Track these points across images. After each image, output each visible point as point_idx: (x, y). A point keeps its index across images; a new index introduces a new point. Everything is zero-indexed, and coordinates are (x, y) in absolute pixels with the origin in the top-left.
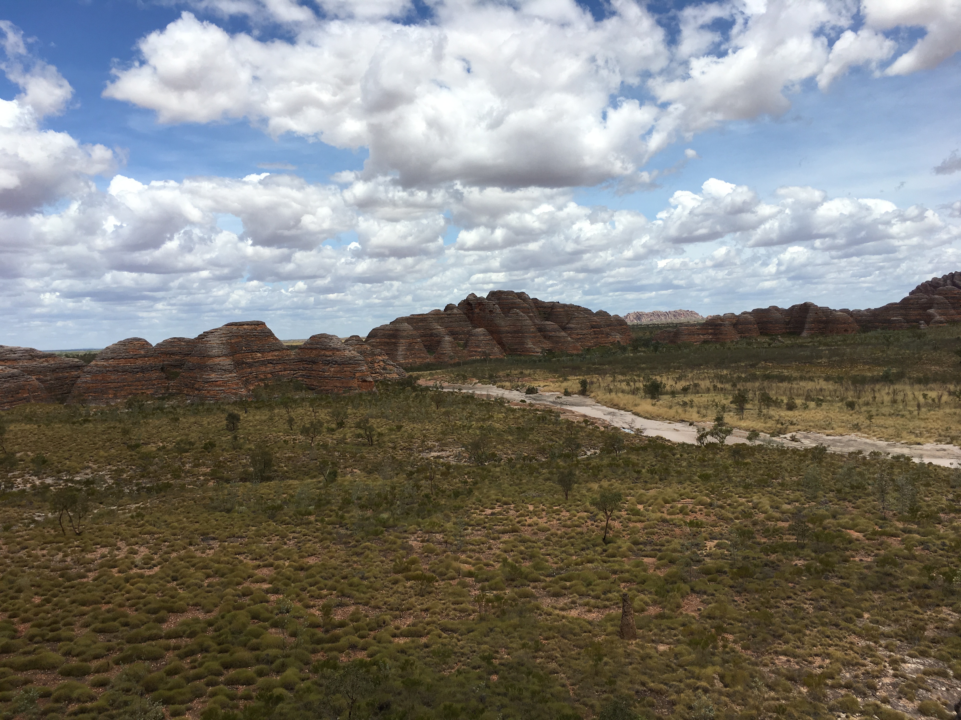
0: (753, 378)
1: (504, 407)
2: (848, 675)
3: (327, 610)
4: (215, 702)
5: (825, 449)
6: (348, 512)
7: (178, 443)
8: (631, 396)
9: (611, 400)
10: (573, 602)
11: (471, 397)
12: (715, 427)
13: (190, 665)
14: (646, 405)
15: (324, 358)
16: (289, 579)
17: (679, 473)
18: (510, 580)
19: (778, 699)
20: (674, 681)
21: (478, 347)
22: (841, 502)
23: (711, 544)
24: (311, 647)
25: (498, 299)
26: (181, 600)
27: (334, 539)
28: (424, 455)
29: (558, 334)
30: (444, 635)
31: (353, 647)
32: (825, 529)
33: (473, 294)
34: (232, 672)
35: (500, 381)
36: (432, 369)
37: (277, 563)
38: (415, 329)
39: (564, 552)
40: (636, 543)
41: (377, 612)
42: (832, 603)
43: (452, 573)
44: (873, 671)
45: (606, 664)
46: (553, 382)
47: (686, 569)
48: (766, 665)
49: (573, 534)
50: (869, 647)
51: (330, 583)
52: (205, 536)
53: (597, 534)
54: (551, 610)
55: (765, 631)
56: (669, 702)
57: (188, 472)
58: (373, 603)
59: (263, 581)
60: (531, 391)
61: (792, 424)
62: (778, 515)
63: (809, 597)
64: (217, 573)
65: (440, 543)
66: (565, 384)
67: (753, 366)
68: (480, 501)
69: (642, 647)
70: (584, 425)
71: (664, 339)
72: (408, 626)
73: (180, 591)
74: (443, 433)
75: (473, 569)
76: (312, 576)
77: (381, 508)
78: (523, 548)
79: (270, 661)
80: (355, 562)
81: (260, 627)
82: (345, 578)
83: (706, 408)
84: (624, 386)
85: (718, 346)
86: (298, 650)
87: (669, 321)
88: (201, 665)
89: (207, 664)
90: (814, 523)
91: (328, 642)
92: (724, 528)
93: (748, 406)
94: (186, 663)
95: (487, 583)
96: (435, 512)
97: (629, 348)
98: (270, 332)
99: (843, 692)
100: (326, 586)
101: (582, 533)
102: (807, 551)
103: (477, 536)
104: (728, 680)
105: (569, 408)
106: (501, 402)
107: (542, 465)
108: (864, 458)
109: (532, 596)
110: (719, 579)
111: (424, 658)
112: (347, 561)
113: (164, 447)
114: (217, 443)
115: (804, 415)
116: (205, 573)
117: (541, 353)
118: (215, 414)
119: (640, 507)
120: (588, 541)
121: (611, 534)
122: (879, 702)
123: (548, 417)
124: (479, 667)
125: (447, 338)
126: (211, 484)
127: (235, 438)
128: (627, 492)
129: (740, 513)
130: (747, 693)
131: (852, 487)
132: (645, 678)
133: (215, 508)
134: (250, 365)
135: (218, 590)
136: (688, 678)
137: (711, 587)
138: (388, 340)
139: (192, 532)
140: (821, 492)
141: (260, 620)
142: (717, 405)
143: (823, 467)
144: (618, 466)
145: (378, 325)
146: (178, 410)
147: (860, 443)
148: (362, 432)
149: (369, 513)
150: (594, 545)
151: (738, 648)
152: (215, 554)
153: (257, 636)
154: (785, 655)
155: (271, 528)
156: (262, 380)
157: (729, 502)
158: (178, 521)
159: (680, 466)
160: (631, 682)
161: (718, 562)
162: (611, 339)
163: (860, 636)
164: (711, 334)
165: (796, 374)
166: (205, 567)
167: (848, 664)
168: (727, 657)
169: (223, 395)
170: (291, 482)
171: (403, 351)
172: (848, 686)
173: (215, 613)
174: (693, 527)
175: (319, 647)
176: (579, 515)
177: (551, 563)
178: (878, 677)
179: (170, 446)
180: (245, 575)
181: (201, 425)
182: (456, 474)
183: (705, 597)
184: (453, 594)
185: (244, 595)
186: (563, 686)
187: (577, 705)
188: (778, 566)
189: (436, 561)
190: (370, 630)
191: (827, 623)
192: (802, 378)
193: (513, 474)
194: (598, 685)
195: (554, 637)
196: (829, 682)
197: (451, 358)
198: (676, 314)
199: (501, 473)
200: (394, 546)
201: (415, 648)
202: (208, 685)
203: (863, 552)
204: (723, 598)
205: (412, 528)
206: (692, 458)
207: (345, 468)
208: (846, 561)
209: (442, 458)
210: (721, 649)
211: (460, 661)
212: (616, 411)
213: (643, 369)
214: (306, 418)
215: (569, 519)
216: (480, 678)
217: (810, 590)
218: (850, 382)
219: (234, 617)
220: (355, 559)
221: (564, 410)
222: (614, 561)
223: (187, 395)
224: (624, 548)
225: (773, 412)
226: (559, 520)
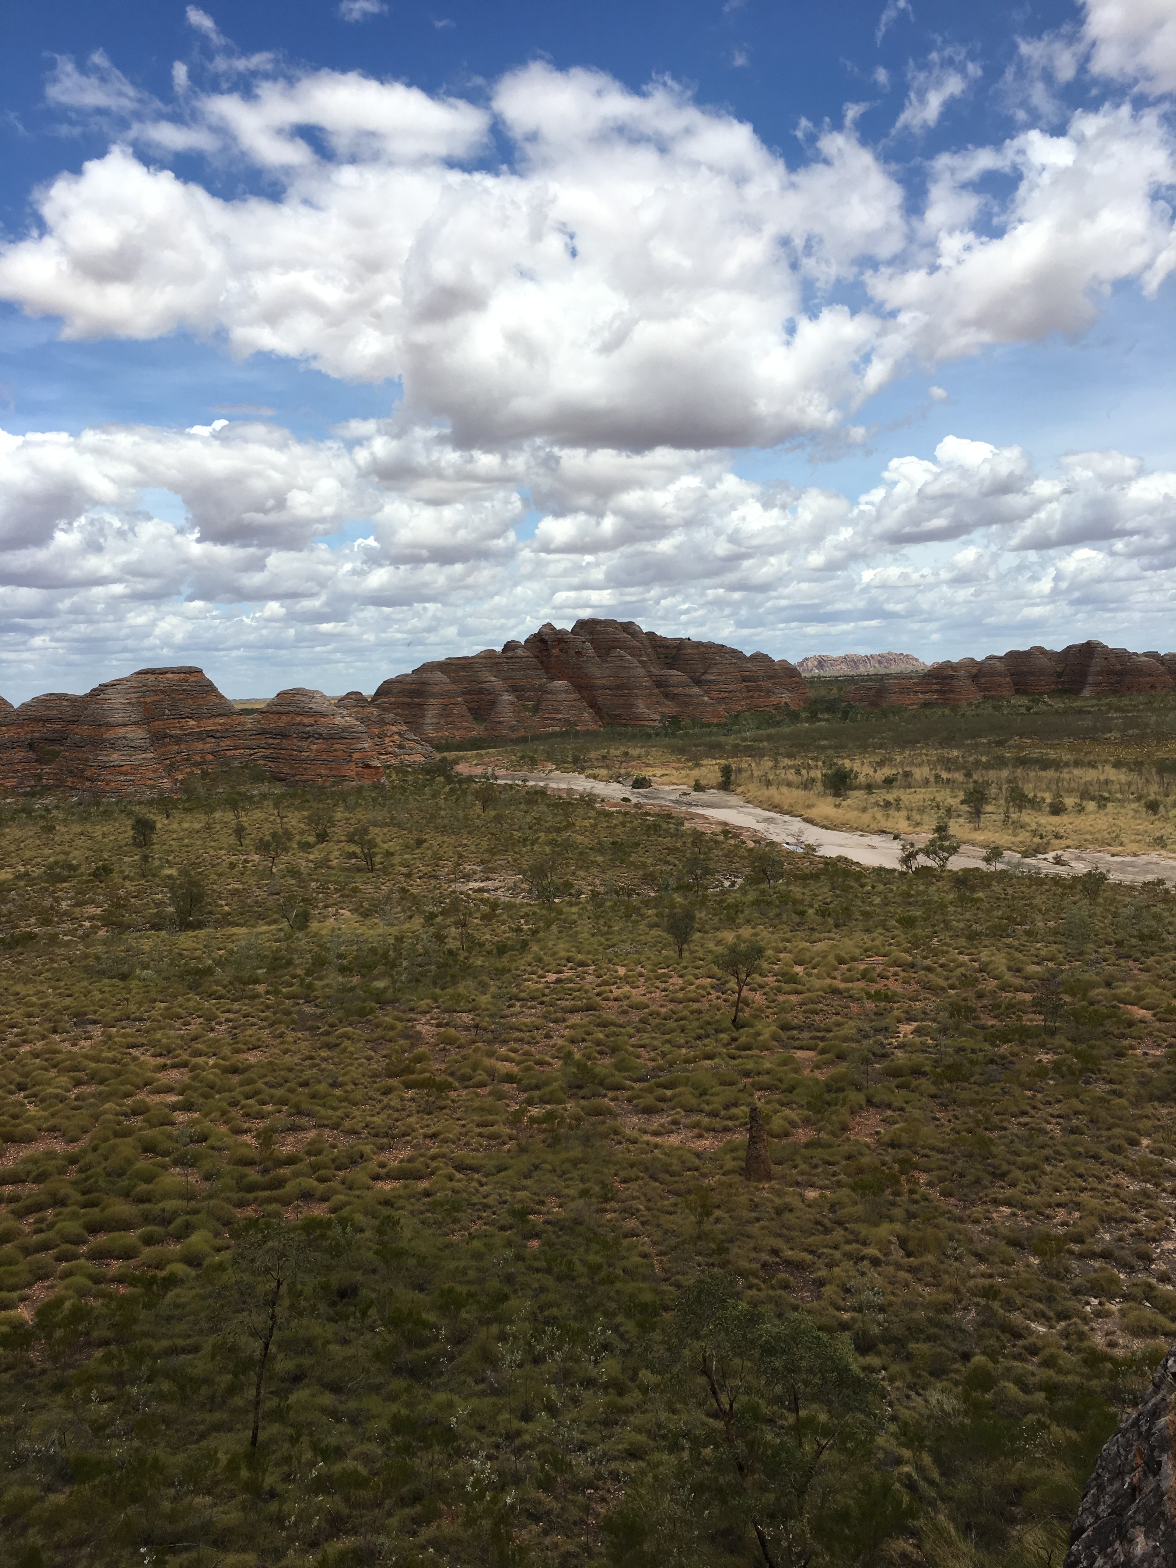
0: (1000, 763)
1: (594, 808)
2: (1107, 1237)
3: (266, 1138)
4: (66, 1288)
5: (1103, 877)
6: (320, 978)
7: (50, 867)
8: (801, 792)
9: (769, 798)
10: (675, 1122)
11: (542, 793)
12: (932, 842)
13: (33, 1227)
14: (825, 808)
15: (302, 729)
16: (212, 1088)
17: (867, 915)
18: (575, 1088)
19: (991, 1276)
20: (826, 1247)
21: (557, 711)
22: (1122, 962)
23: (906, 1028)
24: (236, 1196)
25: (591, 633)
26: (27, 1122)
27: (294, 1022)
28: (457, 886)
29: (687, 691)
30: (459, 1176)
31: (307, 1196)
32: (1092, 1004)
33: (549, 624)
34: (102, 1238)
35: (592, 767)
36: (480, 748)
37: (195, 1060)
38: (454, 681)
39: (668, 1041)
40: (785, 1027)
41: (352, 1140)
42: (1092, 1121)
43: (481, 1076)
44: (1147, 1230)
45: (718, 1220)
46: (677, 769)
47: (863, 1068)
48: (976, 1222)
49: (686, 1013)
50: (1145, 1193)
51: (278, 1093)
52: (80, 1018)
53: (726, 1014)
54: (635, 1134)
55: (978, 1166)
56: (814, 1281)
57: (66, 913)
58: (347, 1124)
59: (169, 1090)
60: (640, 783)
61: (1057, 836)
62: (1018, 981)
63: (1056, 1113)
64: (94, 1078)
65: (467, 1028)
66: (696, 773)
67: (1000, 743)
68: (540, 960)
69: (779, 1194)
70: (721, 838)
71: (861, 700)
72: (402, 1161)
73: (31, 1108)
74: (490, 851)
75: (515, 1069)
76: (251, 1082)
77: (375, 972)
78: (601, 1036)
79: (165, 1220)
80: (324, 1059)
81: (155, 1164)
82: (305, 1084)
83: (921, 810)
84: (791, 776)
85: (947, 711)
86: (212, 1202)
87: (872, 671)
88: (51, 1226)
89: (58, 1226)
90: (1073, 995)
91: (264, 1189)
92: (931, 1003)
93: (989, 808)
94: (26, 1225)
95: (537, 1093)
96: (463, 978)
97: (804, 715)
98: (211, 685)
99: (1097, 1264)
100: (272, 1097)
101: (700, 1012)
102: (1060, 1040)
103: (529, 1016)
104: (911, 1246)
105: (701, 811)
106: (589, 800)
107: (646, 903)
108: (1167, 891)
109: (610, 1113)
110: (915, 1083)
111: (422, 1213)
112: (311, 1058)
113: (26, 874)
114: (116, 867)
115: (1077, 822)
116: (72, 1078)
117: (660, 721)
118: (115, 820)
119: (798, 969)
120: (709, 1023)
121: (746, 1014)
122: (1154, 1281)
123: (664, 826)
124: (510, 1228)
125: (506, 697)
126: (102, 933)
127: (145, 858)
128: (781, 945)
129: (958, 978)
130: (942, 1267)
131: (1142, 937)
132: (778, 1243)
133: (102, 973)
134: (178, 740)
135: (91, 1105)
136: (848, 1242)
137: (899, 1097)
138: (408, 700)
139: (59, 1012)
140: (1091, 946)
141: (157, 1154)
142: (938, 807)
143: (1099, 905)
144: (769, 904)
145: (392, 675)
146: (55, 812)
147: (1165, 868)
148: (353, 848)
149: (356, 980)
150: (717, 1031)
151: (934, 1194)
152: (93, 1047)
153: (149, 1179)
154: (1009, 1204)
155: (191, 1004)
156: (197, 764)
157: (942, 960)
158: (37, 993)
159: (871, 904)
160: (755, 1249)
161: (914, 1056)
162: (773, 700)
163: (1131, 1174)
164: (936, 691)
165: (1067, 757)
166: (76, 1069)
167: (1108, 1219)
168: (913, 1208)
169: (132, 789)
170: (235, 930)
171: (434, 717)
172: (1106, 1255)
173: (84, 1142)
174: (880, 1000)
175: (251, 1196)
176: (698, 982)
177: (645, 1061)
178: (1154, 1240)
179: (37, 872)
180: (139, 1081)
181: (91, 838)
182: (505, 917)
183: (889, 1113)
184: (481, 1109)
185: (135, 1113)
186: (645, 1256)
187: (665, 1287)
188: (1011, 1062)
189: (458, 1057)
190: (338, 1168)
191: (1080, 1154)
192: (1077, 764)
193: (598, 917)
194: (700, 1254)
195: (637, 1178)
196: (1076, 1248)
197: (512, 729)
198: (882, 659)
199: (580, 915)
200: (391, 1034)
201: (409, 1197)
202: (59, 1259)
203: (1149, 1041)
204: (917, 1113)
205: (423, 1004)
206: (891, 891)
207: (326, 907)
208: (1120, 1055)
209: (487, 891)
210: (905, 1197)
211: (480, 1218)
212: (777, 815)
213: (824, 748)
214: (267, 825)
215: (682, 989)
216: (509, 1244)
217: (1059, 1101)
218: (1154, 770)
219: (113, 1148)
220: (324, 1053)
221: (691, 814)
222: (747, 1057)
223: (72, 788)
224: (766, 1034)
225: (1028, 817)
226: (665, 990)
